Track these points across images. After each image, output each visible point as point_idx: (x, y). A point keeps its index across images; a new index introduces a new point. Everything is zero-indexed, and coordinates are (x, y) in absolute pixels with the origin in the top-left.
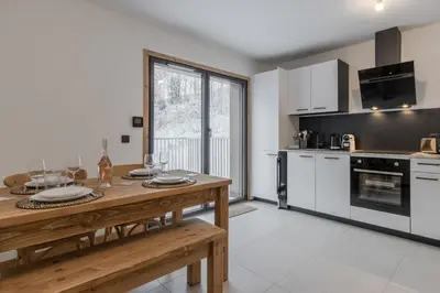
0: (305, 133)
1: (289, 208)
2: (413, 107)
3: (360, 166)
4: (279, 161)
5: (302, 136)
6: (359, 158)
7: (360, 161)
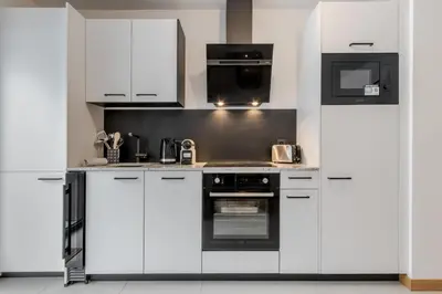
0: (117, 136)
1: (89, 278)
2: (265, 106)
3: (217, 188)
4: (68, 191)
5: (111, 142)
6: (215, 175)
7: (217, 180)
